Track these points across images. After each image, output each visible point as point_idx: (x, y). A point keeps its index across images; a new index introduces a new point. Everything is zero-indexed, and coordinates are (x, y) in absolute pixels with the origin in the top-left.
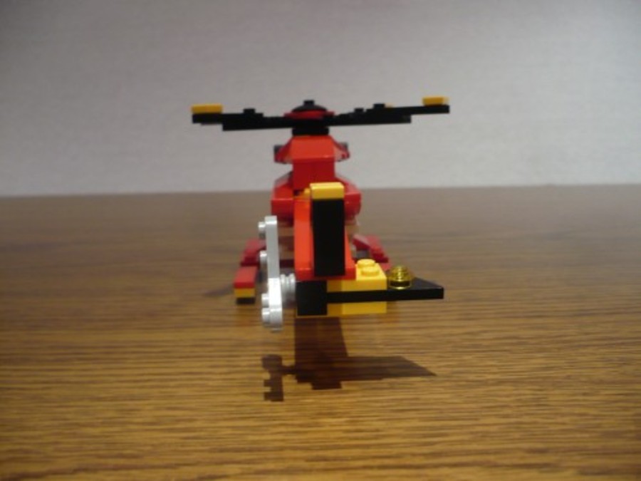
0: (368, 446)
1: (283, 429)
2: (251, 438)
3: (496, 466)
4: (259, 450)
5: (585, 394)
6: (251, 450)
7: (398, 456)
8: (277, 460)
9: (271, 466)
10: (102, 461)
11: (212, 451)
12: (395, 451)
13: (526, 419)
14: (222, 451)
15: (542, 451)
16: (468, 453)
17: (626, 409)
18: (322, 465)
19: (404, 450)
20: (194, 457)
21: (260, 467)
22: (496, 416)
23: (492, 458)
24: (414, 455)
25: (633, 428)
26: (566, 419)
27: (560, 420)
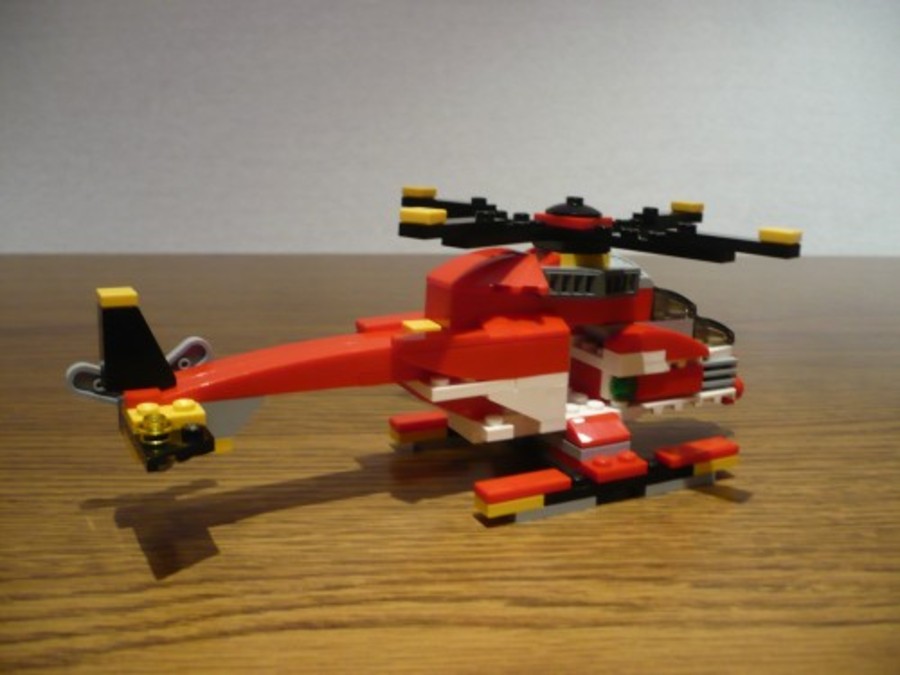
0: (489, 560)
1: (403, 543)
2: (372, 551)
3: (612, 579)
4: (381, 562)
5: (711, 512)
6: (373, 562)
7: (519, 569)
8: (400, 571)
9: (395, 577)
10: (225, 572)
11: (333, 563)
12: (514, 565)
13: (647, 536)
14: (345, 563)
15: (659, 566)
16: (588, 567)
17: (749, 527)
18: (445, 576)
19: (524, 564)
20: (317, 568)
21: (384, 578)
22: (619, 533)
23: (610, 572)
24: (534, 568)
25: (752, 546)
26: (688, 537)
27: (680, 537)
